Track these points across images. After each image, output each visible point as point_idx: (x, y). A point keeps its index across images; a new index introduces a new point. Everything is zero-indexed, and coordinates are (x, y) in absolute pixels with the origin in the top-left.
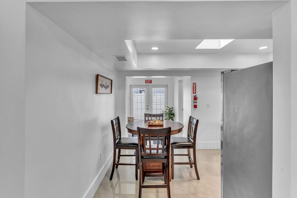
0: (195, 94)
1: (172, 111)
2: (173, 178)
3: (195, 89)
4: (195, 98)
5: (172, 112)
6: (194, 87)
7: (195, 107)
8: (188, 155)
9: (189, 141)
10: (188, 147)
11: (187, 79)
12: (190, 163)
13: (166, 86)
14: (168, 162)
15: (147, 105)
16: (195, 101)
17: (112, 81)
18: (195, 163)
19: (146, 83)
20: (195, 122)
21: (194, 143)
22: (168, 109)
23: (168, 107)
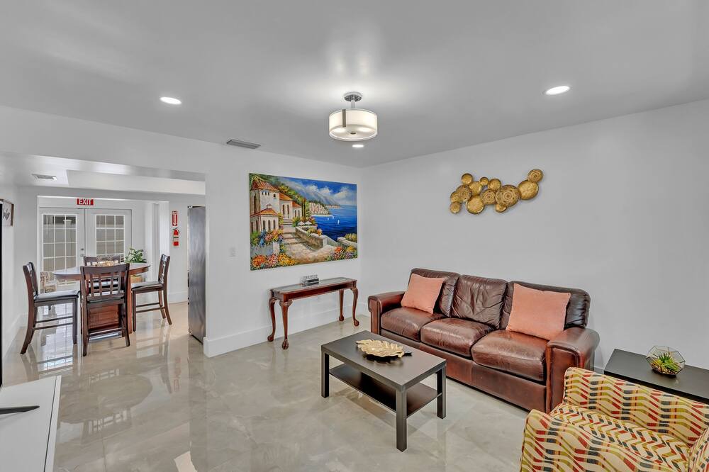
0: (175, 227)
1: (141, 255)
2: (134, 330)
3: (175, 220)
4: (176, 233)
5: (142, 257)
6: (175, 217)
7: (176, 244)
8: (159, 303)
9: (160, 283)
10: (158, 289)
11: (164, 204)
12: (161, 308)
13: (128, 212)
14: (126, 302)
15: (83, 248)
16: (176, 236)
17: (13, 205)
18: (166, 307)
19: (78, 204)
20: (165, 260)
21: (165, 284)
22: (133, 252)
23: (131, 249)
